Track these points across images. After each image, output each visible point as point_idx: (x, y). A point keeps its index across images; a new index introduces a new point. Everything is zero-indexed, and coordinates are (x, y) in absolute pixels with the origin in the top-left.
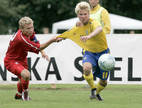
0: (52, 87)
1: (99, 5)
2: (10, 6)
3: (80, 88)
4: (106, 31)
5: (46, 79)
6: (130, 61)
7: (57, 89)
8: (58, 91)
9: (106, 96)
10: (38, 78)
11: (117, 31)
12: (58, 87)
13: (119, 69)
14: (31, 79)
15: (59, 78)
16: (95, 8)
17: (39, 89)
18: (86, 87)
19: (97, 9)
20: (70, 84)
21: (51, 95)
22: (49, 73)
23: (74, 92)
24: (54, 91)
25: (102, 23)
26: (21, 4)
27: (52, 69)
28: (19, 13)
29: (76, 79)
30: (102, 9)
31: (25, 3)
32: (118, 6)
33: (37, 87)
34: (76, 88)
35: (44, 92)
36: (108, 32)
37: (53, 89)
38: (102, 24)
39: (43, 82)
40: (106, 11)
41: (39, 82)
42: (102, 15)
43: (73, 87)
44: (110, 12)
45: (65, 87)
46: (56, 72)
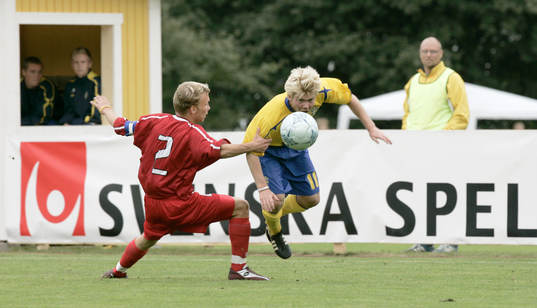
0: (337, 250)
1: (442, 63)
2: (242, 67)
3: (399, 253)
4: (459, 123)
5: (323, 231)
6: (513, 190)
7: (347, 255)
8: (349, 258)
9: (458, 270)
10: (305, 229)
11: (483, 124)
12: (349, 250)
13: (487, 209)
14: (287, 233)
15: (351, 229)
16: (435, 69)
17: (305, 254)
18: (412, 250)
19: (439, 73)
20: (376, 244)
21: (332, 267)
22: (328, 217)
23: (386, 261)
24: (340, 259)
25: (450, 105)
26: (268, 62)
27: (335, 209)
28: (262, 82)
29: (390, 232)
30: (449, 72)
31: (276, 60)
32: (488, 66)
33: (302, 250)
34: (389, 252)
35: (317, 261)
36: (463, 125)
37: (338, 255)
38: (449, 108)
39: (316, 237)
40: (457, 77)
41: (307, 239)
42: (449, 87)
43: (383, 251)
44: (468, 78)
45: (365, 249)
46: (345, 216)
